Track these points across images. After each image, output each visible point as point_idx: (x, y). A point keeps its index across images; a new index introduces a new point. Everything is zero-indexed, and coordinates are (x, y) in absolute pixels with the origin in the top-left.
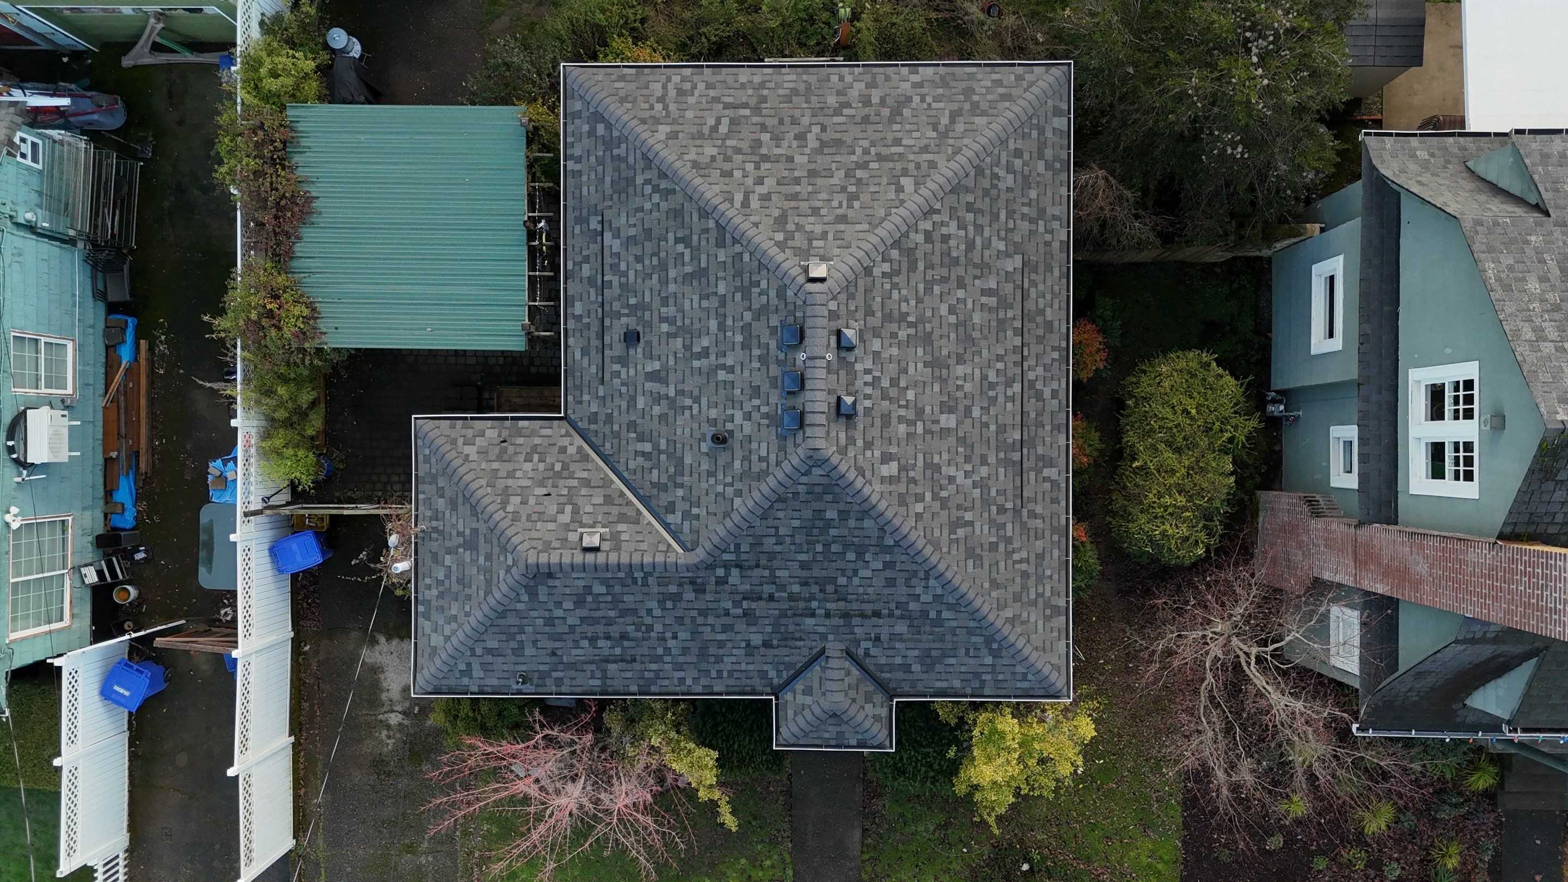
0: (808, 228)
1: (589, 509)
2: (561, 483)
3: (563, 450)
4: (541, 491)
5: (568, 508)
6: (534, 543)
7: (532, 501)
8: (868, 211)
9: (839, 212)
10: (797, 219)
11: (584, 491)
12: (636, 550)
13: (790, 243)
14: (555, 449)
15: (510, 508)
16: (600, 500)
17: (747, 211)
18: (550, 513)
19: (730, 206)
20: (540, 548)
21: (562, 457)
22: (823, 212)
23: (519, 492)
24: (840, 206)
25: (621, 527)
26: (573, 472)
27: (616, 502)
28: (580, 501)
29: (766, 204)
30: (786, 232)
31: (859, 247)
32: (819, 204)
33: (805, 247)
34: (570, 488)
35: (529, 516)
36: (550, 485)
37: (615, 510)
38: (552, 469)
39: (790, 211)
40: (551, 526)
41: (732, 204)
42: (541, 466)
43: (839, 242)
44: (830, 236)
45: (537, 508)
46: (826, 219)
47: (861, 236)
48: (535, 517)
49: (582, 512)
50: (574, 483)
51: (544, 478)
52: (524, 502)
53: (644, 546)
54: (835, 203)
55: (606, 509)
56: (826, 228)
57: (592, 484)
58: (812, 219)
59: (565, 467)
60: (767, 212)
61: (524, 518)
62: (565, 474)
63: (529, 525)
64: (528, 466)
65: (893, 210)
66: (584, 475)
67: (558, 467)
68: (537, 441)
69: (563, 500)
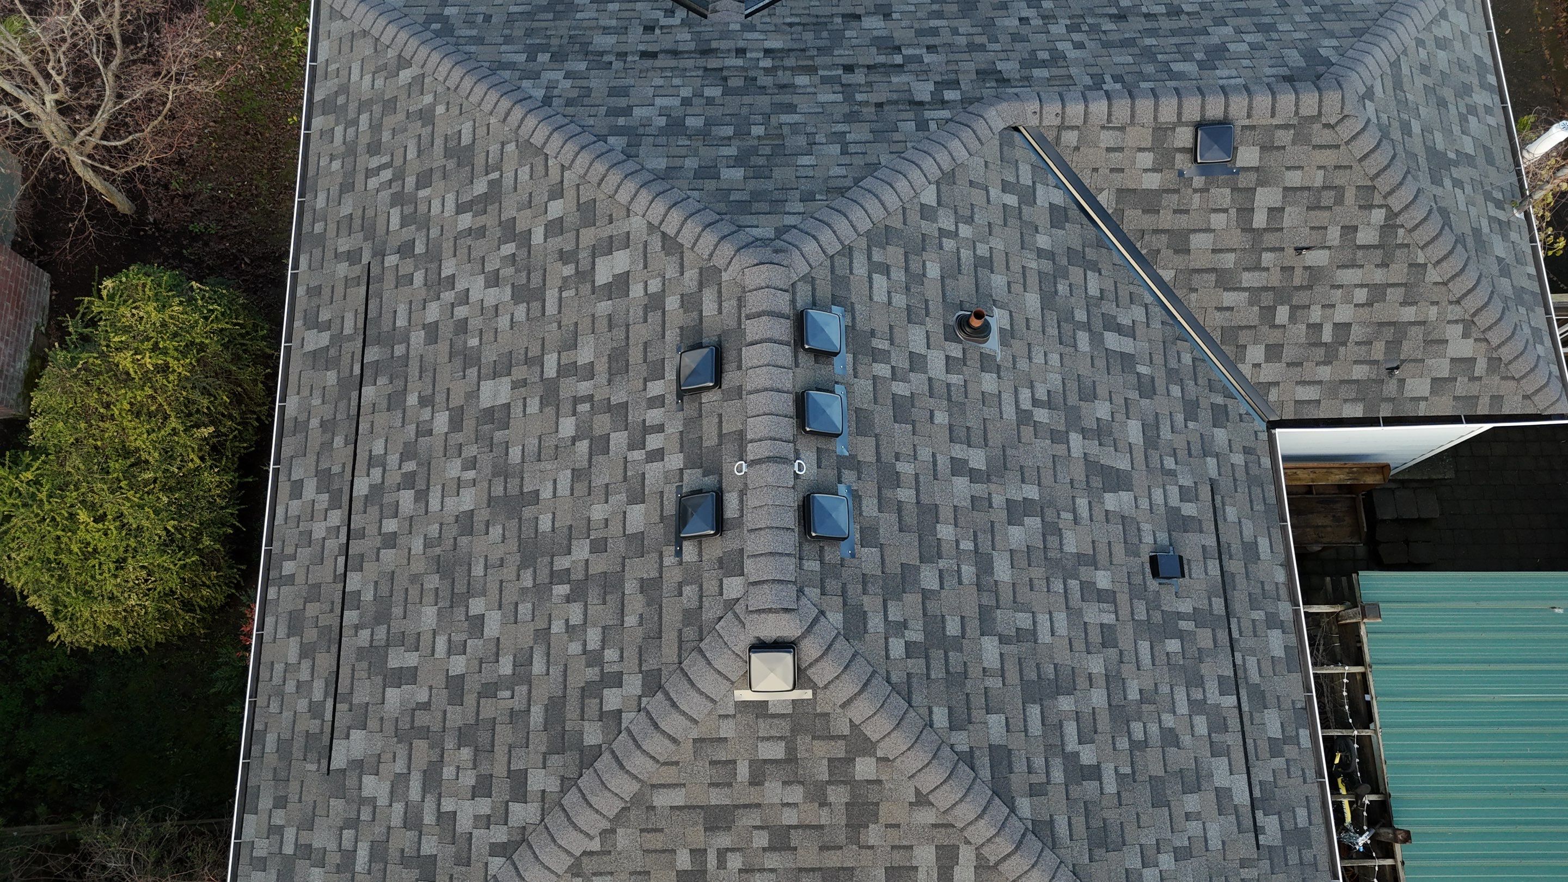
0: (796, 794)
1: (1218, 221)
2: (1275, 279)
3: (1273, 352)
4: (1317, 258)
5: (1260, 220)
6: (1326, 137)
7: (1334, 235)
8: (656, 841)
9: (724, 840)
10: (824, 817)
11: (1229, 260)
12: (1122, 129)
13: (839, 750)
14: (1289, 353)
15: (1378, 216)
16: (1199, 241)
17: (942, 837)
18: (1297, 210)
19: (985, 851)
20: (1317, 127)
21: (1274, 337)
22: (761, 840)
23: (1360, 253)
24: (722, 854)
25: (1152, 181)
26: (1251, 304)
27: (1164, 238)
28: (1237, 239)
29: (898, 859)
30: (850, 782)
31: (674, 740)
32: (772, 860)
33: (803, 742)
34: (1258, 267)
35: (1340, 200)
36: (1298, 272)
37: (1166, 220)
38: (1294, 309)
39: (841, 839)
40: (1294, 179)
41: (979, 856)
42: (1316, 315)
43: (722, 756)
44: (743, 771)
45: (1321, 217)
46: (753, 818)
47: (669, 774)
48: (1328, 198)
49: (1233, 212)
50: (1249, 279)
51: (1310, 287)
52: (1349, 230)
53: (1108, 139)
54: (735, 862)
55: (1183, 222)
56: (753, 796)
57: (1213, 277)
58: (789, 817)
59: (1268, 313)
60: (894, 837)
61: (1350, 194)
62: (1267, 299)
63: (1340, 179)
64: (1343, 314)
65: (595, 845)
66: (1229, 298)
67: (1282, 314)
68: (1325, 373)
69: (1270, 240)
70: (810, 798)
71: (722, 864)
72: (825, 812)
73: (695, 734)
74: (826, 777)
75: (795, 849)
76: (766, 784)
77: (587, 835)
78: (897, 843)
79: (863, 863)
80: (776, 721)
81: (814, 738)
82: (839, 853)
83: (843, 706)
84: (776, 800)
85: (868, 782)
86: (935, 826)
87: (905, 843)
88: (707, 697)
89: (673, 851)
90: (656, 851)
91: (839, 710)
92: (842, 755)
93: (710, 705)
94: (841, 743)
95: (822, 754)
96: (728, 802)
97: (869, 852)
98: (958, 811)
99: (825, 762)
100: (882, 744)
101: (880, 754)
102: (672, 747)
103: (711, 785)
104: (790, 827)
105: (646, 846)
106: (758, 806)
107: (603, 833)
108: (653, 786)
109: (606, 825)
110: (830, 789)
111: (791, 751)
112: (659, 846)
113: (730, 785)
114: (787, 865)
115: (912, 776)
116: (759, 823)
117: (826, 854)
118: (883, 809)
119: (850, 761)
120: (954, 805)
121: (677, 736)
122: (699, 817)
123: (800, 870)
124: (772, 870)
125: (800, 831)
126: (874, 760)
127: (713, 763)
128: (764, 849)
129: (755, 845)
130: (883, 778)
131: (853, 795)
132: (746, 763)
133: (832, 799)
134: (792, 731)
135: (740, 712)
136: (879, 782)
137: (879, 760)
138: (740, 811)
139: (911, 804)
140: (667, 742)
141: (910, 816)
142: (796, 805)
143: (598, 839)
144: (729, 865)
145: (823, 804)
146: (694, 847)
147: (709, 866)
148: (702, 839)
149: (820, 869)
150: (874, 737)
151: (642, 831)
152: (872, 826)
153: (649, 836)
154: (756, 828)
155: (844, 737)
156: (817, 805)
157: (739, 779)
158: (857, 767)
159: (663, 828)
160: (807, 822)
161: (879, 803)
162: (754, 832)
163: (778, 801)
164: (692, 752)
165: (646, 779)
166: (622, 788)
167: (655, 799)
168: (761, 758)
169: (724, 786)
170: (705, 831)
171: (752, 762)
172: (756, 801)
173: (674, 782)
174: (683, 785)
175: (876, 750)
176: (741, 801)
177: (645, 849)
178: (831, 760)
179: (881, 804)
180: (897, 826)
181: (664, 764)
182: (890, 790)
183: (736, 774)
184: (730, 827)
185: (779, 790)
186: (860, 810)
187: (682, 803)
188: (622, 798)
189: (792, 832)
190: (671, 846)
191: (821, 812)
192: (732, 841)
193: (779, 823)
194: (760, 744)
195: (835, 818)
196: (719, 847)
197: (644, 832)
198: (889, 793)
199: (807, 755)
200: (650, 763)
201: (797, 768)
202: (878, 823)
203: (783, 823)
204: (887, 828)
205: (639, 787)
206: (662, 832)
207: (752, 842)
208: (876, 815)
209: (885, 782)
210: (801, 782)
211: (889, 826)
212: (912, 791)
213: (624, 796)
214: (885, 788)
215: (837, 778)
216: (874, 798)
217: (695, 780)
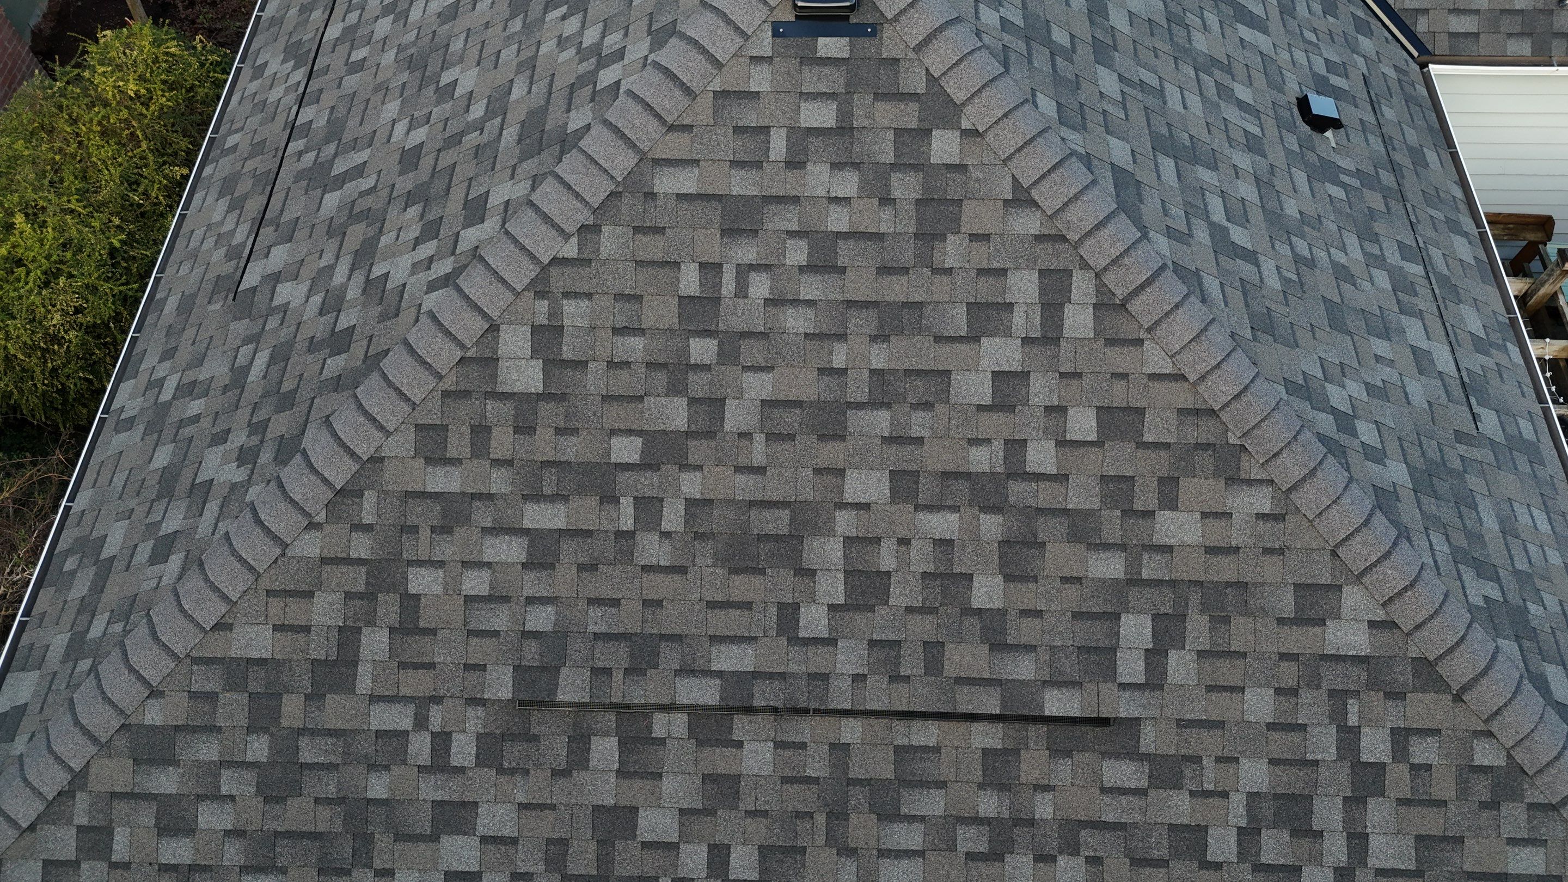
70: (866, 190)
71: (742, 291)
72: (886, 214)
73: (716, 86)
74: (890, 158)
75: (843, 270)
76: (809, 166)
77: (561, 231)
78: (984, 265)
79: (936, 297)
80: (826, 70)
81: (877, 96)
82: (904, 280)
83: (918, 48)
84: (821, 192)
85: (948, 166)
86: (1039, 238)
87: (996, 265)
88: (737, 29)
89: (676, 265)
90: (652, 263)
91: (911, 55)
92: (914, 125)
93: (739, 41)
94: (914, 106)
95: (886, 123)
96: (755, 191)
97: (946, 279)
98: (1072, 214)
99: (890, 135)
100: (969, 109)
101: (965, 125)
102: (686, 101)
103: (736, 164)
104: (839, 235)
105: (643, 255)
106: (796, 200)
107: (583, 229)
108: (657, 162)
109: (585, 217)
110: (896, 178)
111: (845, 115)
112: (658, 256)
113: (758, 165)
114: (831, 297)
115: (1009, 158)
116: (796, 228)
117: (886, 280)
118: (968, 208)
119: (925, 133)
120: (1066, 204)
121: (693, 86)
122: (714, 213)
123: (850, 304)
124: (810, 303)
125: (851, 243)
126: (958, 133)
127: (738, 130)
128: (801, 269)
129: (788, 262)
130: (969, 161)
131: (926, 188)
132: (783, 132)
133: (896, 193)
134: (847, 85)
135: (779, 55)
136: (961, 168)
137: (965, 133)
138: (771, 207)
139: (1006, 201)
140: (678, 93)
141: (1005, 223)
142: (847, 200)
143: (574, 240)
144: (752, 291)
145: (886, 201)
146: (703, 260)
147: (724, 292)
148: (717, 246)
149: (876, 304)
150: (959, 96)
151: (637, 230)
152: (951, 238)
153: (645, 239)
154: (791, 234)
155: (915, 97)
156: (876, 202)
157: (772, 158)
158: (935, 145)
159: (664, 228)
160: (862, 229)
161: (961, 200)
162: (788, 241)
163: (824, 194)
164: (711, 111)
165: (646, 149)
166: (613, 162)
167: (657, 182)
168: (803, 125)
169: (752, 167)
170: (722, 237)
171: (791, 130)
172: (794, 193)
173: (684, 157)
174: (696, 162)
175: (960, 117)
176: (773, 190)
177: (638, 259)
178: (899, 132)
179: (965, 202)
180: (986, 237)
181: (672, 128)
182: (978, 180)
183: (768, 148)
184: (757, 231)
185: (825, 177)
186: (936, 212)
187: (693, 191)
188: (612, 177)
189: (841, 243)
190: (674, 257)
191: (881, 214)
192: (758, 253)
193: (823, 228)
194: (802, 104)
195: (901, 224)
196: (740, 262)
197: (639, 233)
198: (977, 185)
199: (866, 123)
200: (653, 124)
201: (852, 144)
202: (959, 232)
203: (829, 229)
204: (971, 241)
205: (636, 160)
206: (664, 234)
207: (784, 257)
208: (957, 220)
209: (971, 168)
210: (856, 166)
211: (974, 237)
212: (1007, 183)
213: (614, 174)
214: (971, 178)
215: (905, 160)
216: (955, 192)
217: (712, 156)
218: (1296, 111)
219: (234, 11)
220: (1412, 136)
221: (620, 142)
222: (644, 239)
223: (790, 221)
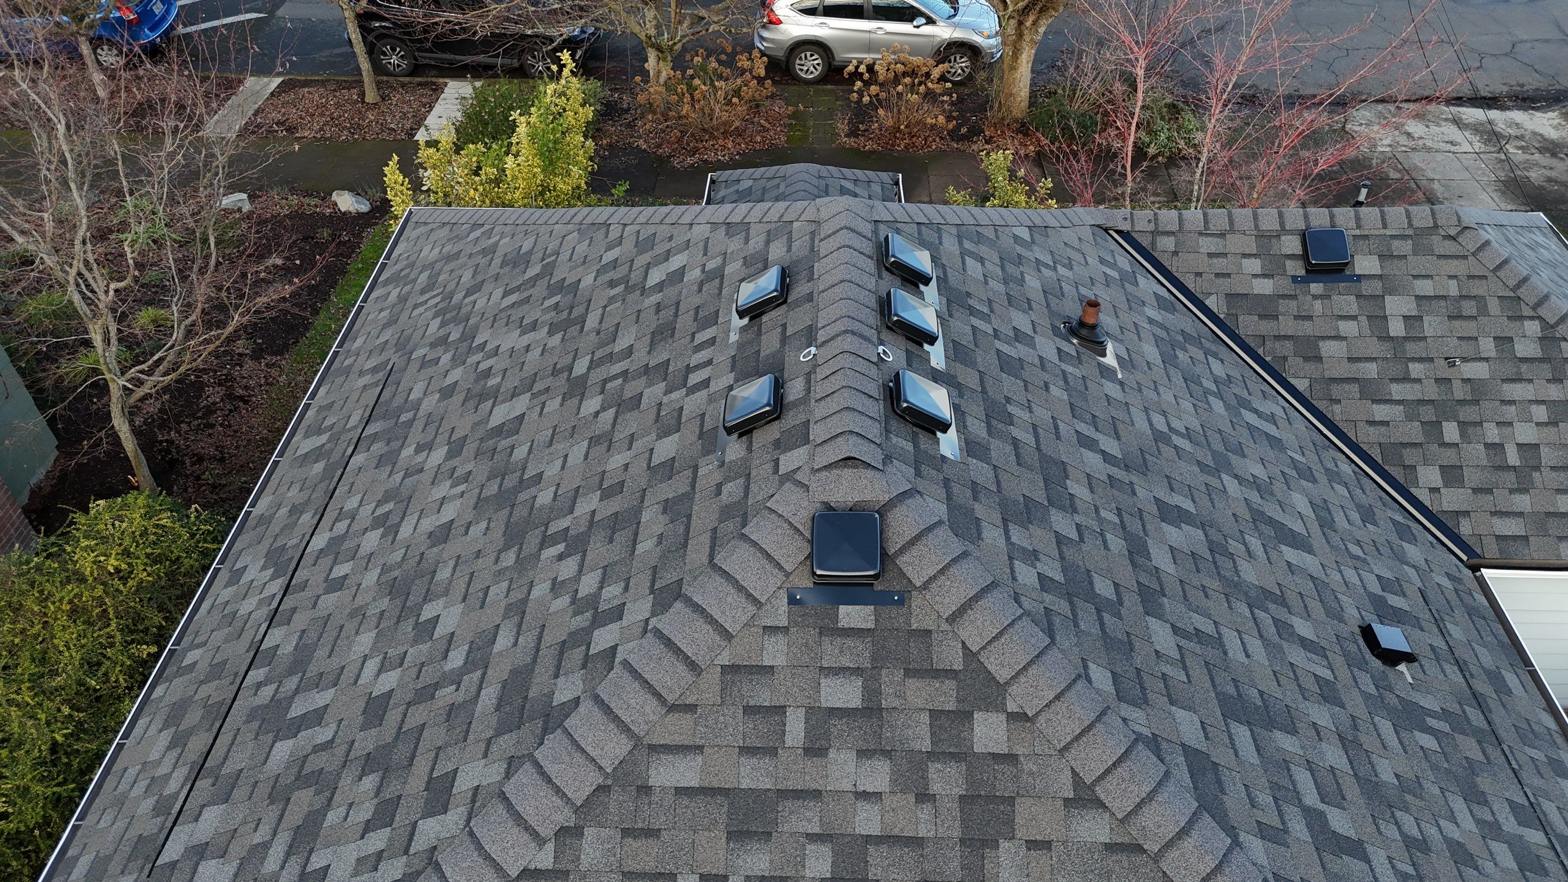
0: (879, 774)
1: (1348, 328)
2: (1431, 391)
3: (1452, 475)
4: (1478, 370)
5: (1397, 328)
6: (1450, 248)
11: (1371, 370)
12: (1222, 235)
13: (947, 697)
15: (1533, 328)
16: (1329, 348)
18: (1438, 319)
20: (1435, 239)
21: (1449, 457)
23: (1524, 367)
25: (1264, 287)
26: (1409, 418)
27: (1289, 344)
28: (1374, 347)
30: (963, 755)
31: (692, 666)
33: (890, 679)
34: (1406, 379)
35: (1483, 310)
36: (1457, 384)
37: (1287, 325)
38: (1463, 425)
39: (953, 867)
40: (1425, 287)
42: (1492, 433)
43: (764, 698)
44: (796, 728)
45: (1469, 328)
47: (680, 728)
48: (1469, 308)
49: (1363, 319)
50: (1397, 391)
51: (1476, 402)
52: (1503, 341)
53: (1208, 245)
55: (1306, 328)
56: (809, 775)
57: (1355, 388)
58: (867, 821)
59: (1433, 428)
61: (1494, 306)
62: (1428, 414)
63: (1478, 289)
64: (1525, 433)
65: (546, 858)
66: (1381, 412)
67: (1451, 431)
68: (1522, 502)
69: (1412, 349)
70: (900, 783)
72: (925, 813)
73: (725, 659)
74: (926, 745)
76: (832, 754)
77: (535, 835)
80: (849, 642)
81: (908, 673)
83: (951, 619)
84: (846, 785)
85: (995, 756)
86: (1111, 848)
88: (749, 596)
91: (945, 626)
92: (951, 706)
93: (752, 609)
94: (950, 684)
95: (920, 703)
96: (768, 784)
98: (1148, 818)
99: (925, 718)
100: (1014, 689)
101: (1011, 707)
102: (689, 677)
103: (746, 750)
104: (868, 839)
106: (816, 794)
107: (563, 832)
108: (654, 749)
109: (565, 817)
110: (934, 768)
111: (872, 693)
112: (650, 866)
113: (772, 752)
115: (1066, 748)
116: (817, 830)
118: (1023, 810)
119: (965, 716)
120: (1139, 806)
121: (699, 660)
122: (720, 811)
125: (884, 849)
126: (1003, 717)
127: (749, 710)
130: (1019, 750)
131: (971, 781)
132: (801, 713)
133: (936, 788)
134: (874, 659)
135: (796, 624)
136: (1011, 758)
137: (1012, 717)
138: (788, 804)
139: (1066, 801)
140: (681, 668)
141: (1068, 828)
142: (878, 795)
143: (550, 846)
145: (924, 797)
146: (704, 871)
148: (722, 853)
150: (1003, 675)
151: (626, 833)
152: (1004, 845)
154: (812, 838)
155: (950, 673)
156: (912, 798)
157: (789, 743)
158: (977, 730)
159: (659, 830)
160: (896, 832)
161: (1014, 798)
162: (808, 847)
163: (850, 787)
164: (718, 688)
165: (642, 733)
166: (602, 749)
167: (652, 772)
168: (824, 705)
169: (765, 754)
170: (728, 840)
171: (811, 711)
172: (814, 786)
173: (686, 743)
174: (700, 749)
175: (1004, 698)
176: (790, 783)
177: (626, 870)
178: (935, 714)
179: (1018, 800)
180: (1046, 845)
181: (673, 708)
182: (1031, 773)
183: (784, 732)
184: (770, 834)
185: (851, 767)
186: (983, 811)
187: (694, 783)
188: (600, 768)
189: (871, 849)
190: (670, 867)
191: (919, 813)
192: (771, 862)
193: (849, 830)
194: (823, 681)
195: (942, 825)
196: (749, 873)
197: (629, 836)
198: (1030, 779)
199: (897, 703)
200: (652, 705)
201: (881, 727)
202: (1013, 838)
203: (857, 831)
204: (1029, 849)
205: (629, 747)
206: (658, 838)
207: (804, 866)
208: (1010, 823)
209: (1022, 759)
210: (887, 754)
211: (1032, 845)
212: (1066, 778)
213: (603, 763)
214: (1022, 770)
215: (944, 748)
216: (1006, 788)
217: (718, 741)
218: (1361, 642)
219: (242, 466)
220: (1486, 658)
221: (612, 726)
222: (634, 844)
223: (809, 821)
